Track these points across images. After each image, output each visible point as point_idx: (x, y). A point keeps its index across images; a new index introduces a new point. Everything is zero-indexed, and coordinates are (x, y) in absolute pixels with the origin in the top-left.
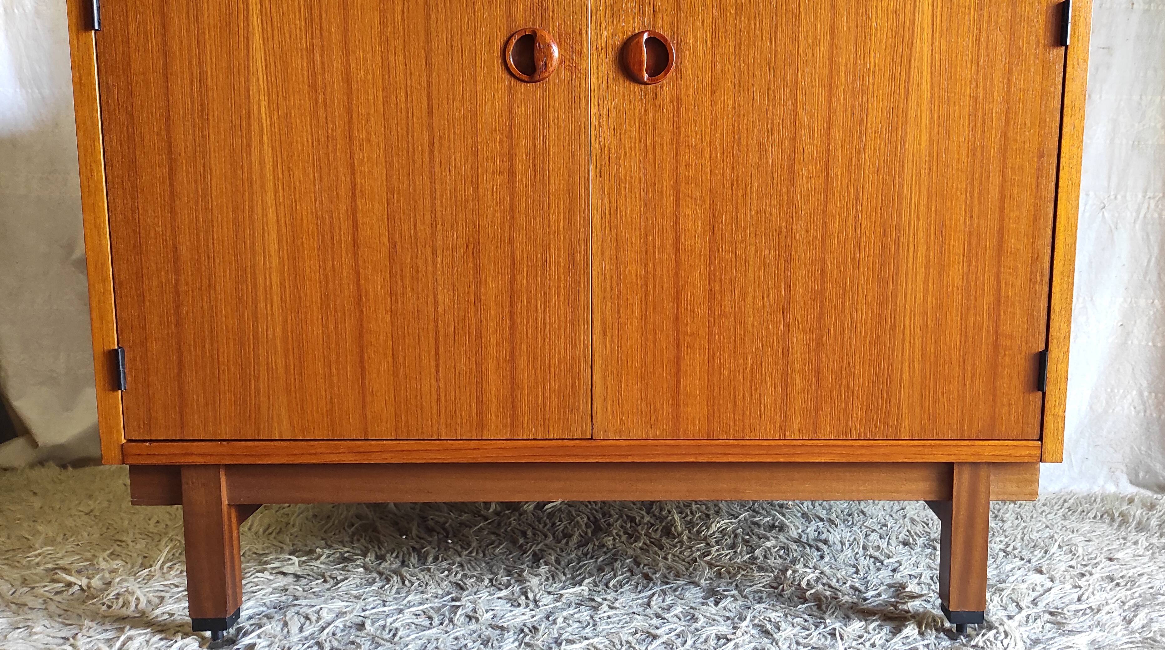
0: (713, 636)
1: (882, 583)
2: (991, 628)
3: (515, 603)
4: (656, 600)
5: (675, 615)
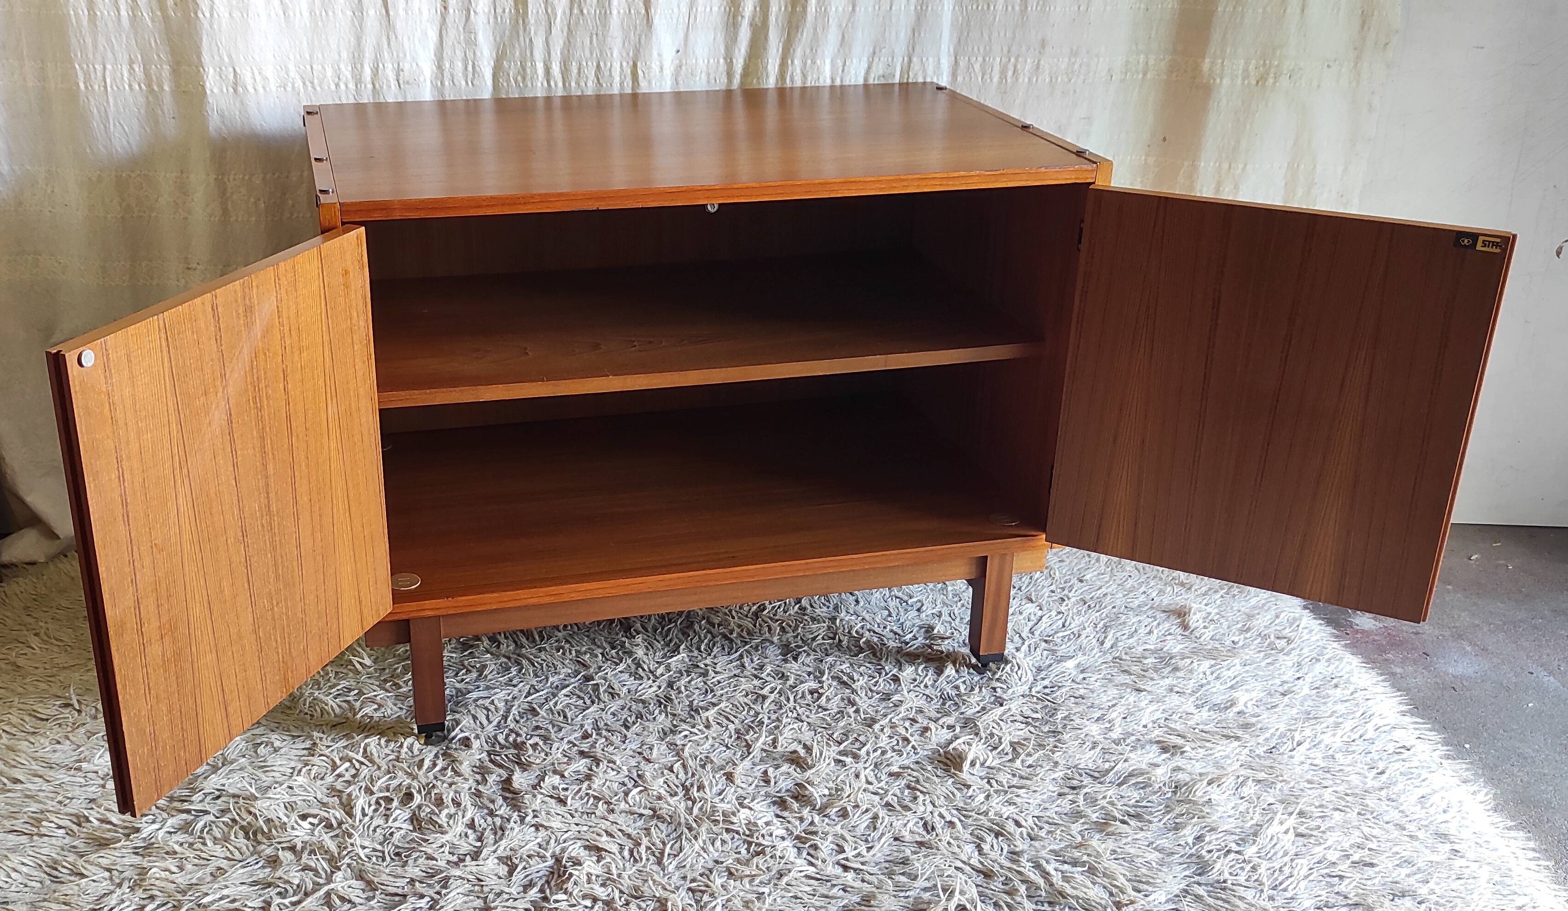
0: (807, 692)
1: (914, 625)
2: (1007, 662)
3: (637, 676)
4: (746, 660)
5: (769, 674)
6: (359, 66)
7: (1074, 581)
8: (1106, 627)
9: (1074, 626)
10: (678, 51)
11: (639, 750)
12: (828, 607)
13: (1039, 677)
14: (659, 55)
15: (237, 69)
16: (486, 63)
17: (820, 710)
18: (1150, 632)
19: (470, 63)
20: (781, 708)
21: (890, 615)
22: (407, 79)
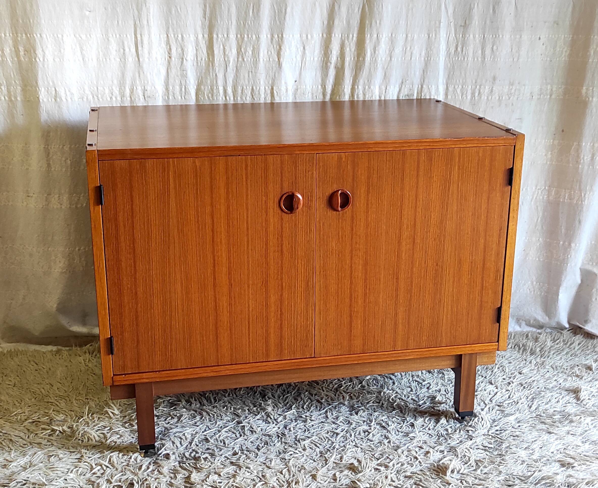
0: (362, 432)
1: (425, 396)
2: (476, 416)
3: (267, 422)
4: (329, 414)
5: (341, 422)
6: (123, 88)
7: (517, 373)
8: (533, 398)
9: (515, 398)
10: (296, 81)
11: (264, 462)
12: (377, 386)
13: (493, 425)
14: (286, 83)
15: (57, 89)
16: (192, 87)
17: (368, 441)
18: (558, 402)
19: (183, 87)
20: (346, 440)
21: (412, 390)
22: (149, 95)
